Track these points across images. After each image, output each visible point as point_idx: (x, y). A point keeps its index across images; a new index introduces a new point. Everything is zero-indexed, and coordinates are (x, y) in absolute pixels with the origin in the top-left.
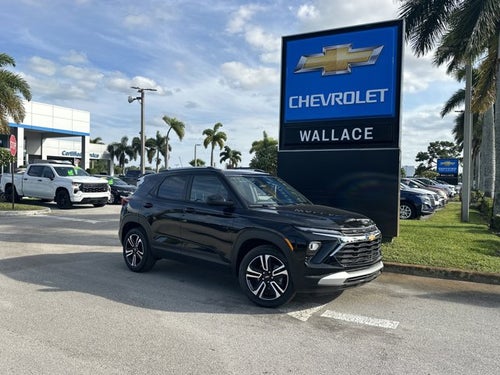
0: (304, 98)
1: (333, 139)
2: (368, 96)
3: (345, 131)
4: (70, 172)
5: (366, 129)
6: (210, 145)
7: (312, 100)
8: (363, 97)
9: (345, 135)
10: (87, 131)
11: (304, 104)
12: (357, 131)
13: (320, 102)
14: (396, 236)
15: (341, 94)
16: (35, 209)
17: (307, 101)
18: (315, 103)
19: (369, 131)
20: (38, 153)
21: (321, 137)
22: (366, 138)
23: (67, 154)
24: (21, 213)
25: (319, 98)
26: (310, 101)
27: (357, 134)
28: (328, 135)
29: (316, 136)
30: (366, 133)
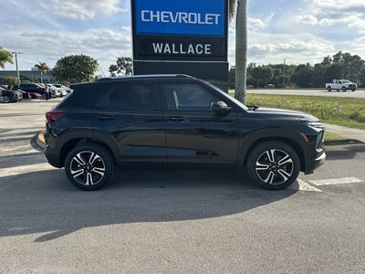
0: (155, 13)
1: (181, 52)
2: (207, 19)
3: (191, 45)
5: (206, 46)
7: (163, 16)
8: (203, 19)
9: (191, 50)
11: (155, 18)
13: (169, 19)
15: (186, 14)
17: (158, 16)
18: (165, 19)
22: (206, 53)
25: (168, 15)
26: (160, 16)
27: (199, 49)
28: (177, 49)
29: (167, 49)
30: (206, 49)
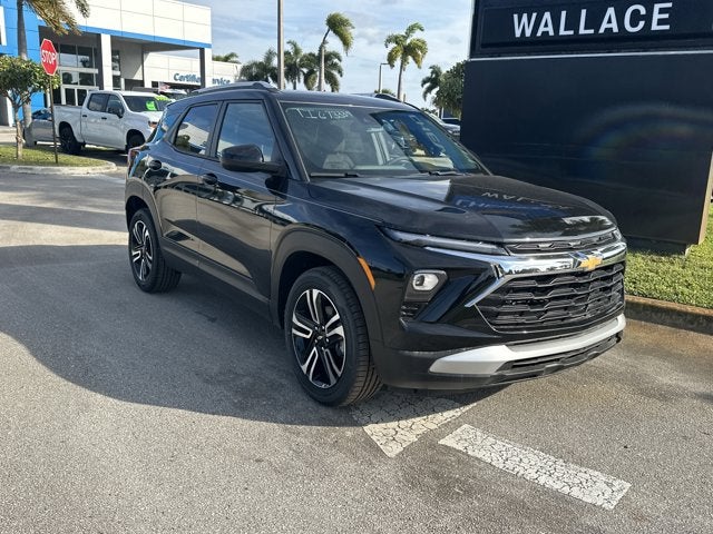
1: (582, 31)
3: (611, 11)
4: (150, 106)
5: (657, 7)
6: (398, 62)
9: (609, 21)
10: (208, 40)
12: (636, 13)
14: (696, 242)
16: (91, 165)
19: (662, 11)
20: (138, 77)
21: (556, 27)
22: (655, 27)
23: (182, 78)
24: (65, 170)
27: (636, 18)
28: (572, 23)
29: (546, 26)
30: (656, 16)
